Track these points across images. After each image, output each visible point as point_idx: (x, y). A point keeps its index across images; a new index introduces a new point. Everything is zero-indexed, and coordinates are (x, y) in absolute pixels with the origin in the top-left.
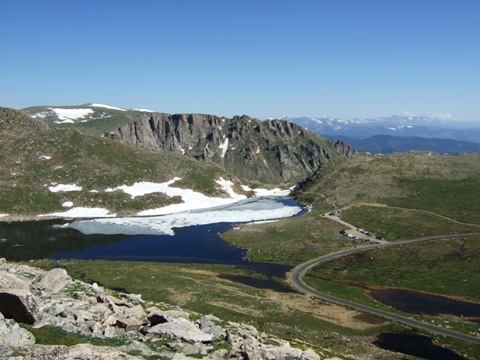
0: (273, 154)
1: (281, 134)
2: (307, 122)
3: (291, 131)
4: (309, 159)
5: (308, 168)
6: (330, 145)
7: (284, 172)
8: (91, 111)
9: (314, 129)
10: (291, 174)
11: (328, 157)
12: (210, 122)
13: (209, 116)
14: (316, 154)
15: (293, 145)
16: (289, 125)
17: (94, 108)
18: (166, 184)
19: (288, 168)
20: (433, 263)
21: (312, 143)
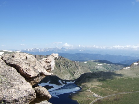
0: (58, 66)
1: (59, 59)
2: (57, 49)
3: (61, 58)
4: (67, 66)
5: (66, 68)
6: (71, 62)
7: (61, 70)
8: (4, 53)
9: (59, 51)
10: (63, 71)
11: (71, 65)
12: (41, 57)
13: (40, 55)
14: (68, 65)
15: (62, 62)
16: (61, 57)
17: (4, 52)
18: (48, 83)
19: (62, 69)
20: (112, 102)
21: (67, 62)
